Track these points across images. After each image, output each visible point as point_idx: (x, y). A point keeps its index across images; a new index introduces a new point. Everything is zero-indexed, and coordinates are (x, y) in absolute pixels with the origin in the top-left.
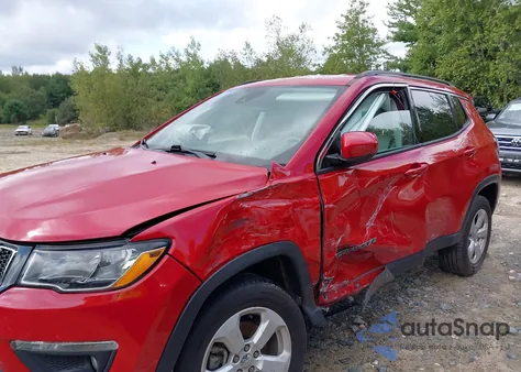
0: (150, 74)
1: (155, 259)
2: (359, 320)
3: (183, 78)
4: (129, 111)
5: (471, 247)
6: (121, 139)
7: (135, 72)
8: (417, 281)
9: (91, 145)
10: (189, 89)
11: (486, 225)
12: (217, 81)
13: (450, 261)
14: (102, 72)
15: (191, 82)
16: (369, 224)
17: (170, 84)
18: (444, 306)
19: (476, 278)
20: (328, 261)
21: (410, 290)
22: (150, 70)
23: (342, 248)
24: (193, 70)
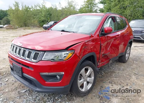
0: (31, 11)
1: (72, 54)
2: (103, 72)
3: (41, 12)
4: (25, 21)
5: (126, 56)
6: (24, 30)
7: (27, 10)
8: (114, 64)
9: (16, 31)
10: (43, 15)
11: (129, 51)
12: (51, 13)
13: (122, 59)
14: (17, 10)
15: (43, 13)
16: (108, 49)
17: (37, 14)
18: (121, 69)
19: (127, 63)
20: (101, 57)
21: (113, 66)
22: (31, 10)
23: (103, 54)
24: (44, 10)
